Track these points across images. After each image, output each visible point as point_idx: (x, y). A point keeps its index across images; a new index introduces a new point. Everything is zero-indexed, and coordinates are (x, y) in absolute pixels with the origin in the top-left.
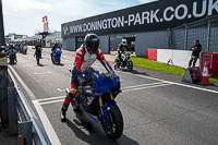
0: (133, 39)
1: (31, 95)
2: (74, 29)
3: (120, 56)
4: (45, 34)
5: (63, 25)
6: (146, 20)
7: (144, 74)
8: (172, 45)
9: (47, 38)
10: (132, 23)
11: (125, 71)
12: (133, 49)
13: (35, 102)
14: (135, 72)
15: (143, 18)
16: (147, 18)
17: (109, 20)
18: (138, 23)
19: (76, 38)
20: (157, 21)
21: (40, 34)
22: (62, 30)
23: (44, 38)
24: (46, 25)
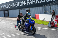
8: (45, 13)
10: (28, 4)
16: (34, 1)
17: (18, 3)
18: (31, 4)
19: (4, 11)
20: (39, 2)
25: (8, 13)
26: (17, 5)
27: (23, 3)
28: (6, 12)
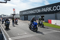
0: (44, 16)
1: (8, 36)
3: (39, 22)
6: (47, 10)
7: (47, 28)
8: (56, 18)
9: (15, 16)
10: (43, 11)
11: (41, 27)
12: (44, 20)
13: (10, 39)
14: (45, 28)
16: (48, 10)
17: (35, 10)
18: (45, 11)
19: (25, 16)
20: (51, 11)
21: (12, 15)
22: (20, 13)
23: (13, 16)
24: (14, 12)
25: (28, 18)
26: (34, 12)
27: (39, 11)
28: (26, 17)
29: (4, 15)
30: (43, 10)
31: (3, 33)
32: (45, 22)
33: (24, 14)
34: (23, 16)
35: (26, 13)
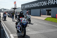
0: (50, 10)
1: (10, 32)
2: (26, 7)
4: (15, 9)
5: (22, 5)
6: (55, 3)
9: (16, 10)
10: (50, 4)
15: (55, 2)
18: (52, 4)
19: (27, 10)
21: (13, 8)
22: (22, 7)
23: (14, 10)
24: (15, 5)
25: (30, 12)
26: (39, 4)
27: (45, 3)
29: (4, 9)
30: (50, 2)
31: (4, 29)
32: (52, 17)
33: (27, 7)
34: (25, 10)
35: (28, 6)
